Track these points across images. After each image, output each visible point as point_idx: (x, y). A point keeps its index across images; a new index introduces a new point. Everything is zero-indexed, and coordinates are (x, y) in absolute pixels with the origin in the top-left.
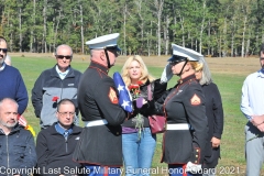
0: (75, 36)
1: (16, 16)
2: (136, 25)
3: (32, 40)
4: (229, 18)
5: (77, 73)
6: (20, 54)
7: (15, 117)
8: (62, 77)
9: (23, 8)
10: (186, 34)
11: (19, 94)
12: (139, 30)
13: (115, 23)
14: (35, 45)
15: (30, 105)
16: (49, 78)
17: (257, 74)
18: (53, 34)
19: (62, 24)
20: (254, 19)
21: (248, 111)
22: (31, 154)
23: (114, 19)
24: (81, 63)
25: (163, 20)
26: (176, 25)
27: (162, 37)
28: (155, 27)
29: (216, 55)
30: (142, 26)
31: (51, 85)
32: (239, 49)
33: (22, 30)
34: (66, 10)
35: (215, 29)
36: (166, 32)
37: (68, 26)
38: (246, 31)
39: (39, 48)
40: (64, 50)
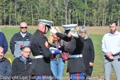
0: (29, 18)
1: (3, 10)
2: (56, 13)
3: (10, 20)
4: (97, 9)
5: (30, 34)
6: (5, 26)
7: (2, 54)
8: (23, 36)
9: (6, 6)
10: (78, 17)
11: (4, 44)
12: (57, 15)
13: (47, 12)
14: (12, 22)
15: (9, 49)
16: (18, 37)
17: (108, 34)
18: (19, 17)
19: (23, 13)
20: (108, 9)
21: (105, 50)
22: (10, 71)
23: (46, 10)
24: (32, 30)
25: (68, 10)
26: (73, 13)
27: (68, 18)
28: (64, 14)
29: (91, 25)
30: (58, 13)
31: (19, 40)
32: (101, 23)
33: (5, 15)
34: (25, 7)
35: (91, 14)
36: (70, 16)
37: (26, 14)
38: (105, 15)
39: (13, 23)
40: (24, 25)
